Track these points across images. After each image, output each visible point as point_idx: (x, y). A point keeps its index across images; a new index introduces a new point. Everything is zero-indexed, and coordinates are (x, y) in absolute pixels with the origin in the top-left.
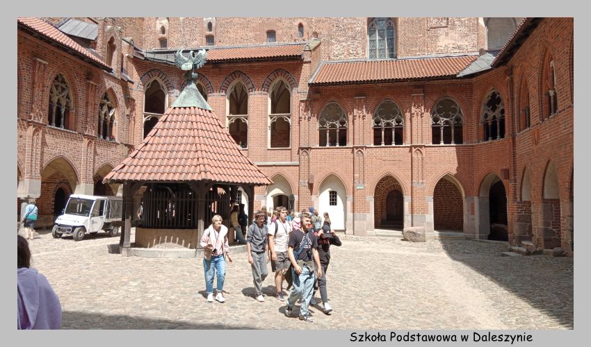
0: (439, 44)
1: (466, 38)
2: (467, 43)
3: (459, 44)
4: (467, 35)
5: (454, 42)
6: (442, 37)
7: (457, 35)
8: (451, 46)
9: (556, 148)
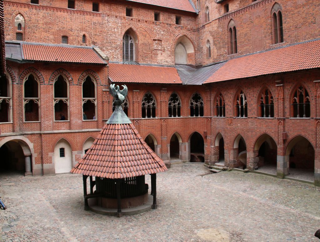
0: (158, 59)
1: (169, 58)
2: (170, 60)
3: (167, 60)
4: (170, 56)
5: (164, 58)
6: (159, 55)
7: (166, 55)
8: (163, 60)
9: (245, 131)
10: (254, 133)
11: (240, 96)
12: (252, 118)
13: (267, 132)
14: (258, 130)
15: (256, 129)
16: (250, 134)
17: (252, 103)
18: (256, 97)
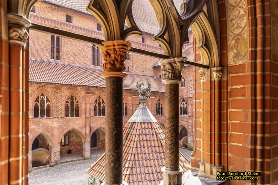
9: (49, 129)
10: (61, 130)
11: (41, 98)
12: (59, 118)
13: (74, 128)
14: (66, 127)
15: (63, 127)
16: (56, 131)
17: (59, 105)
18: (64, 101)
